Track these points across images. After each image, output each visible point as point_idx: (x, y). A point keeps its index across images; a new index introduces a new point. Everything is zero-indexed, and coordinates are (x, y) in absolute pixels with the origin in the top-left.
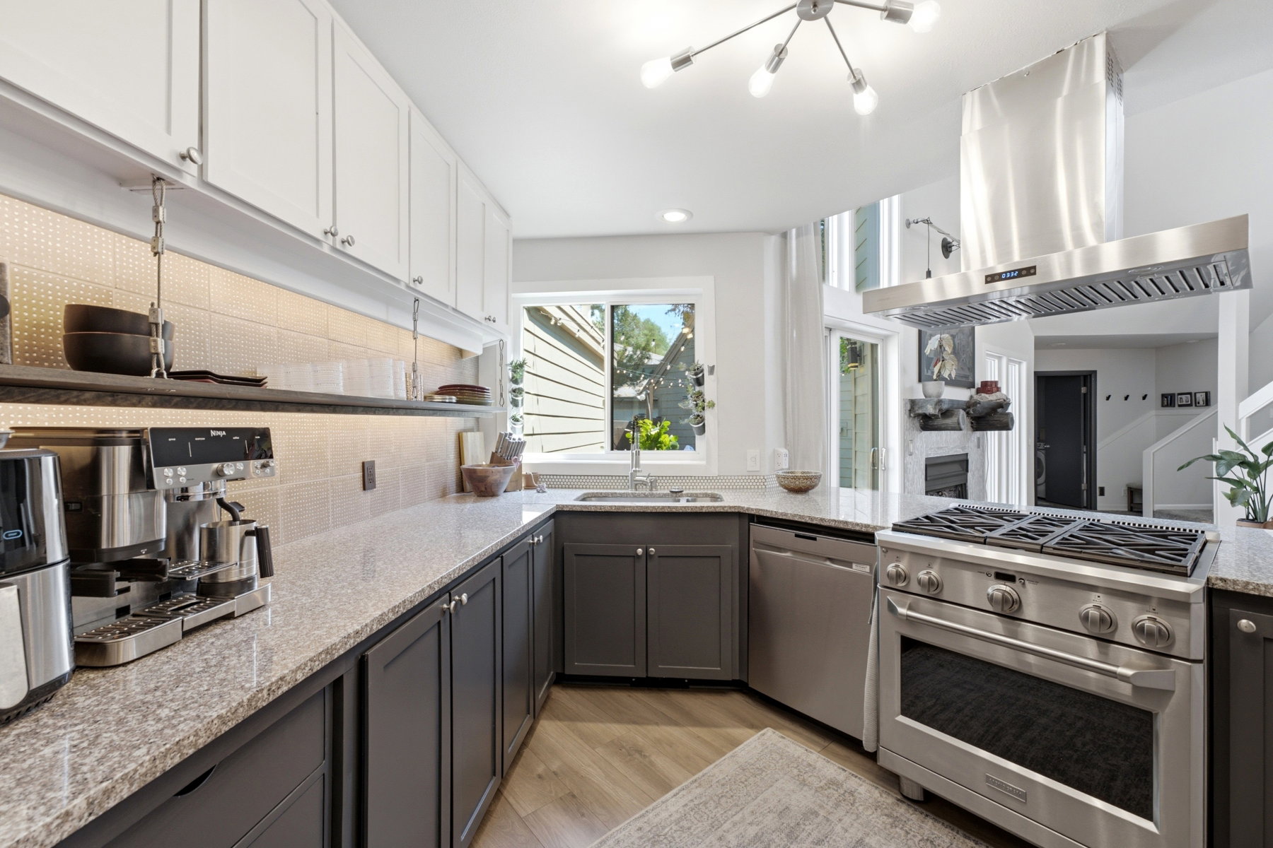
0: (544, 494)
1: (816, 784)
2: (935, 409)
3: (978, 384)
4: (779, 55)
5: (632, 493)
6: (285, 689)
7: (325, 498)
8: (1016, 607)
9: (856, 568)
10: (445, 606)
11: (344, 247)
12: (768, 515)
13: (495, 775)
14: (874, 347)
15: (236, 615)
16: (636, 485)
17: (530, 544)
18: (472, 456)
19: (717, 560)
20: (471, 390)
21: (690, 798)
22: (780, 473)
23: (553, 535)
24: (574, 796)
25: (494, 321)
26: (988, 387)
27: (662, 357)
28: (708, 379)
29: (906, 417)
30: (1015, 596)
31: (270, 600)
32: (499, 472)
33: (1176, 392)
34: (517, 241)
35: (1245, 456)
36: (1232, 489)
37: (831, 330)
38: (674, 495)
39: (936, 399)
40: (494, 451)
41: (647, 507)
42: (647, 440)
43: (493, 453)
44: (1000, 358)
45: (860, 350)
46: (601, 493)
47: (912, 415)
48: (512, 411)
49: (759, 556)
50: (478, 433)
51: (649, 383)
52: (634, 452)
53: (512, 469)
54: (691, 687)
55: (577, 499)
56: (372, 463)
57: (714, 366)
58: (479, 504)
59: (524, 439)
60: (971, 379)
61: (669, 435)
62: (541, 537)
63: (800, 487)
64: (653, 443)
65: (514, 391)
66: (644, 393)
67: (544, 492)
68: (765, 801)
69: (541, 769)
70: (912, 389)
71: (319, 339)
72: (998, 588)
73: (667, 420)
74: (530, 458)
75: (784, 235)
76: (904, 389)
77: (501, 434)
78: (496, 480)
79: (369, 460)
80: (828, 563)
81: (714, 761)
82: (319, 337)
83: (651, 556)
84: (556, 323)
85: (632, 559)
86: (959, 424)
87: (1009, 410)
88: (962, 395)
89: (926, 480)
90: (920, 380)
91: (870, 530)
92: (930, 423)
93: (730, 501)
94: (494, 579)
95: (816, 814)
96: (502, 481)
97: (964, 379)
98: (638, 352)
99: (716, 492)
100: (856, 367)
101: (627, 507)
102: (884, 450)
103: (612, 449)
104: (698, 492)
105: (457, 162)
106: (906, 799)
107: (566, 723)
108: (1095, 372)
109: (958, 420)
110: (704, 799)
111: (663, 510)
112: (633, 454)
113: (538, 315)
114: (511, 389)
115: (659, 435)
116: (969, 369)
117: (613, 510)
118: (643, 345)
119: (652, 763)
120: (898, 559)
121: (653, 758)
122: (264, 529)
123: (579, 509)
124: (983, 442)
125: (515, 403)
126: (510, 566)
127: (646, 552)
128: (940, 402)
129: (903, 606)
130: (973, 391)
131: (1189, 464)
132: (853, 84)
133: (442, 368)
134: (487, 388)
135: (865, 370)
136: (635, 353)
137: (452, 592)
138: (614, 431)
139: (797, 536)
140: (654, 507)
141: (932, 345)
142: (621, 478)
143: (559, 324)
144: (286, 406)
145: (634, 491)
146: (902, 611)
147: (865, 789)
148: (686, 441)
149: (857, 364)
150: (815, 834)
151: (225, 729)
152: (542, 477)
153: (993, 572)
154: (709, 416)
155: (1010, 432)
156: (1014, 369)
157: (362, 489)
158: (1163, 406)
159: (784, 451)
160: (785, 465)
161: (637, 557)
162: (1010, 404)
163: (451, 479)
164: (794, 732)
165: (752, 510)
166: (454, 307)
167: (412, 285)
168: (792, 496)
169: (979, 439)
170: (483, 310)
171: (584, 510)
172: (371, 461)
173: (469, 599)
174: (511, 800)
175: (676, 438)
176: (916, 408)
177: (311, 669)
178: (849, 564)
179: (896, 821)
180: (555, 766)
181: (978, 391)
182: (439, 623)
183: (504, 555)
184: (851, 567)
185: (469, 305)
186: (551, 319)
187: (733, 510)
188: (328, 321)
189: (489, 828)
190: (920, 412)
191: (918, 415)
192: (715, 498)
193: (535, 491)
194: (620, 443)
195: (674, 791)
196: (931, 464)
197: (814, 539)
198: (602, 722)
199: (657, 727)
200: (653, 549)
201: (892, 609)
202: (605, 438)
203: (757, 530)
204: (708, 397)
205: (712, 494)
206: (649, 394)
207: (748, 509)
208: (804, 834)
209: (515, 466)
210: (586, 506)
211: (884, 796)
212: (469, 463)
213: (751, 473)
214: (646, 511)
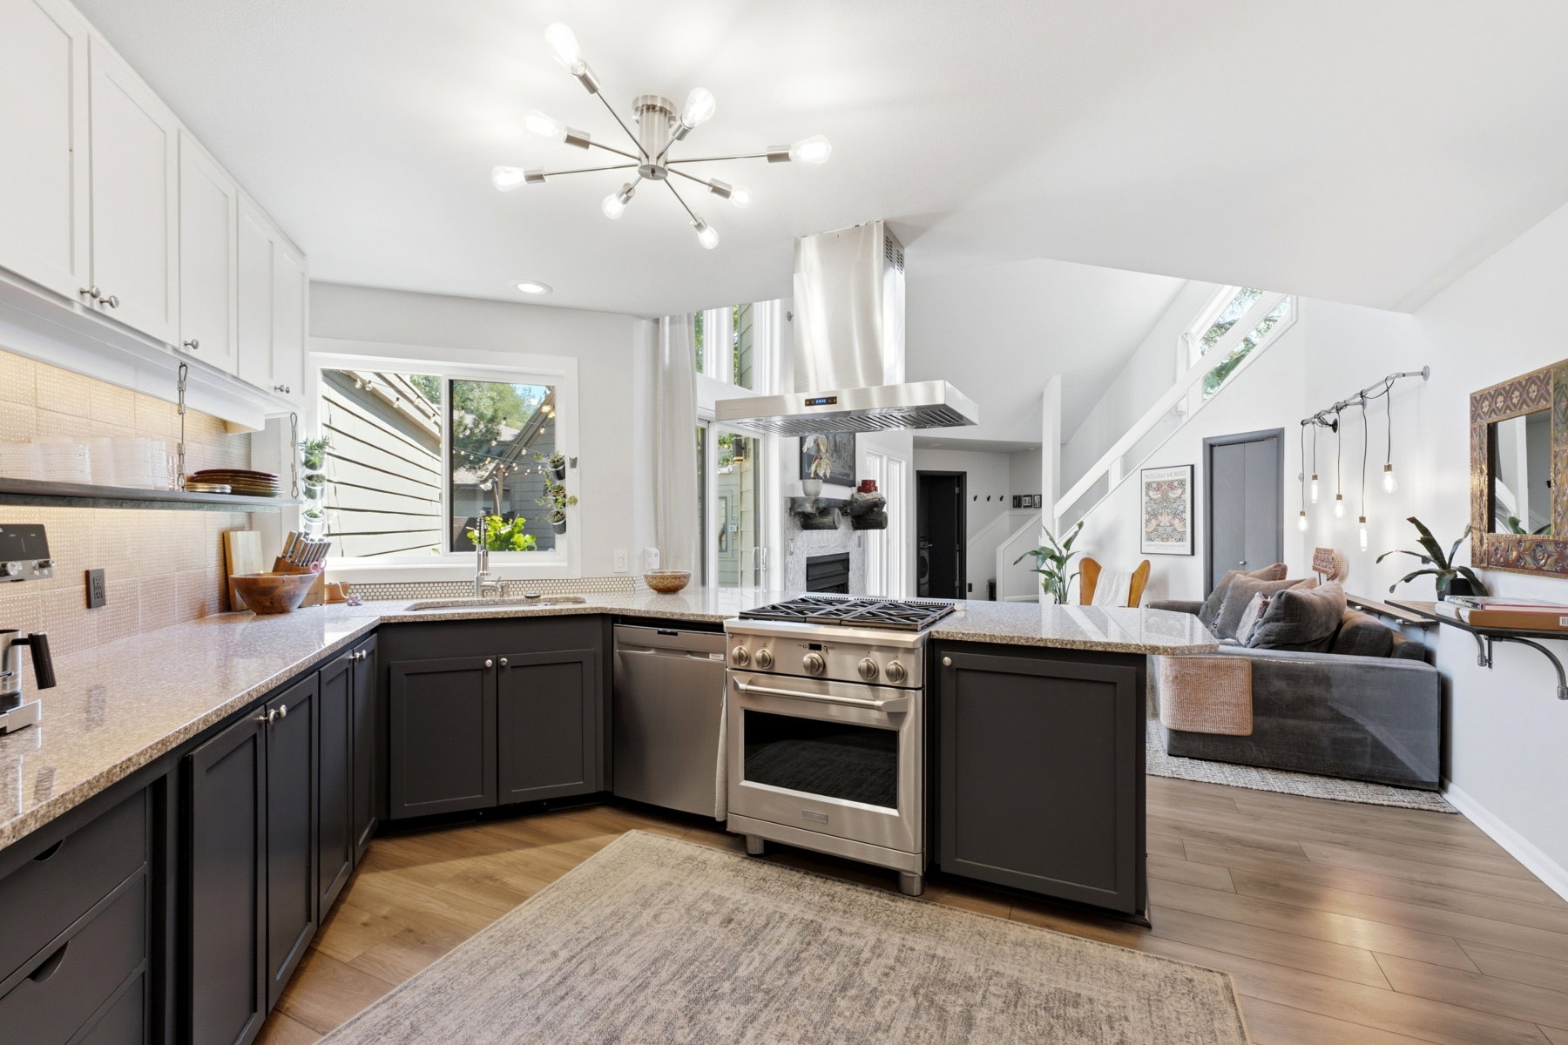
0: (359, 607)
1: (673, 862)
2: (812, 507)
3: (859, 481)
4: (627, 193)
5: (478, 601)
6: (132, 769)
7: (33, 619)
8: (821, 669)
9: (712, 658)
10: (262, 718)
11: (103, 308)
12: (632, 614)
13: (310, 921)
14: (755, 441)
15: (8, 731)
16: (483, 591)
17: (350, 660)
18: (245, 563)
19: (579, 665)
20: (250, 477)
21: (546, 901)
22: (649, 573)
23: (376, 651)
24: (410, 931)
25: (288, 392)
26: (867, 486)
27: (517, 432)
28: (569, 472)
29: (787, 515)
30: (821, 661)
31: (40, 718)
32: (293, 581)
33: (1022, 494)
34: (314, 283)
35: (1053, 551)
36: (1046, 579)
37: (709, 422)
38: (529, 600)
39: (813, 498)
40: (280, 556)
41: (498, 613)
42: (496, 540)
43: (278, 559)
44: (881, 457)
45: (745, 443)
46: (438, 603)
47: (793, 514)
48: (307, 504)
49: (623, 656)
50: (252, 532)
51: (497, 468)
52: (481, 553)
53: (313, 578)
54: (550, 810)
55: (408, 609)
56: (101, 573)
57: (576, 458)
58: (260, 623)
59: (327, 540)
60: (851, 477)
61: (525, 535)
62: (364, 653)
63: (669, 588)
64: (505, 543)
65: (310, 478)
66: (490, 481)
67: (358, 605)
68: (624, 886)
69: (365, 918)
70: (793, 487)
71: (23, 407)
72: (809, 656)
73: (520, 517)
74: (334, 566)
75: (657, 321)
76: (784, 487)
77: (291, 535)
78: (288, 592)
79: (95, 568)
80: (689, 656)
81: (573, 867)
82: (25, 404)
83: (503, 667)
84: (363, 387)
85: (479, 673)
86: (834, 522)
87: (884, 510)
88: (843, 493)
89: (807, 580)
90: (801, 478)
91: (718, 620)
92: (811, 522)
93: (594, 602)
94: (310, 697)
95: (670, 884)
96: (297, 592)
97: (845, 478)
98: (482, 426)
99: (579, 595)
100: (742, 460)
101: (474, 613)
102: (765, 550)
103: (452, 550)
104: (558, 596)
105: (237, 191)
106: (753, 857)
107: (395, 871)
108: (965, 473)
109: (834, 519)
110: (561, 899)
111: (517, 615)
112: (479, 555)
113: (343, 380)
114: (304, 475)
115: (511, 535)
116: (850, 467)
117: (457, 618)
118: (489, 416)
119: (504, 884)
120: (741, 643)
121: (506, 879)
122: (41, 636)
123: (411, 620)
124: (864, 542)
125: (310, 494)
126: (328, 683)
127: (497, 663)
128: (817, 501)
129: (742, 683)
130: (854, 490)
131: (1021, 558)
132: (696, 226)
134: (274, 475)
135: (748, 464)
136: (476, 425)
137: (267, 704)
138: (454, 530)
139: (659, 633)
140: (506, 612)
141: (809, 443)
142: (464, 584)
143: (367, 389)
144: (10, 497)
145: (480, 598)
146: (742, 686)
147: (716, 856)
148: (544, 544)
149: (742, 458)
150: (666, 899)
152: (352, 587)
153: (807, 644)
154: (570, 513)
155: (884, 531)
156: (895, 468)
157: (85, 606)
158: (1014, 507)
159: (655, 550)
160: (656, 566)
161: (486, 669)
162: (885, 503)
163: (212, 593)
164: (658, 828)
165: (616, 609)
166: (235, 375)
167: (183, 349)
168: (661, 596)
169: (859, 537)
170: (271, 376)
171: (418, 620)
172: (98, 570)
173: (288, 712)
174: (329, 952)
175: (533, 538)
176: (796, 506)
177: (151, 756)
178: (706, 654)
179: (737, 872)
180: (385, 911)
181: (860, 490)
182: (255, 737)
183: (321, 669)
184: (708, 657)
185: (253, 372)
186: (355, 381)
187: (595, 612)
188: (36, 385)
189: (303, 980)
190: (800, 510)
191: (799, 513)
192: (576, 601)
193: (345, 605)
194: (459, 543)
195: (530, 900)
196: (812, 564)
197: (676, 634)
198: (442, 861)
199: (510, 853)
200: (505, 659)
201: (736, 686)
202: (442, 538)
203: (622, 631)
204: (569, 492)
205: (575, 598)
206: (496, 483)
207: (611, 609)
208: (658, 900)
209: (316, 574)
210: (420, 616)
211: (732, 857)
212: (239, 571)
213: (618, 575)
214: (497, 616)
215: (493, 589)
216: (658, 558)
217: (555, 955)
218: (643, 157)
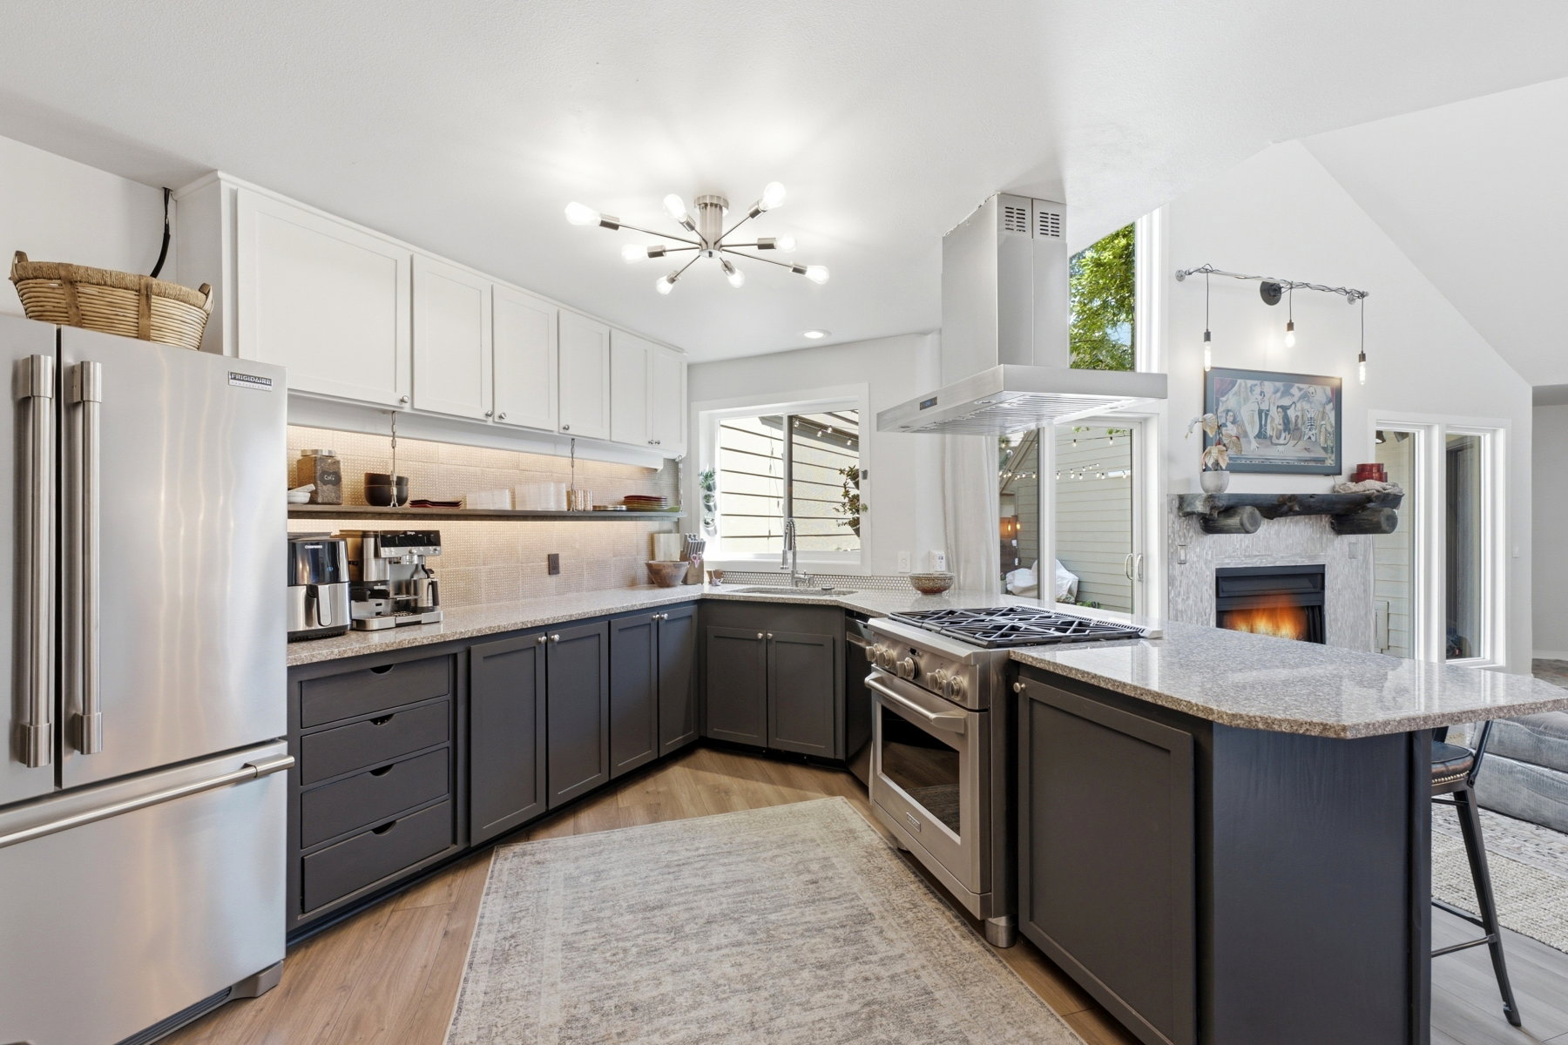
1: (836, 828)
3: (1348, 469)
5: (790, 589)
7: (516, 577)
10: (541, 639)
11: (500, 419)
13: (600, 772)
17: (653, 619)
18: (664, 553)
19: (822, 647)
22: (913, 575)
23: (694, 617)
25: (658, 443)
26: (1367, 473)
28: (862, 483)
29: (1173, 515)
31: (442, 620)
34: (689, 366)
38: (824, 592)
39: (1211, 494)
41: (767, 598)
47: (1181, 514)
48: (705, 515)
50: (669, 534)
54: (807, 763)
56: (558, 556)
57: (867, 471)
59: (705, 539)
62: (666, 615)
65: (707, 497)
70: (1185, 483)
74: (710, 556)
76: (1168, 482)
79: (555, 553)
81: (776, 805)
83: (769, 641)
85: (754, 642)
89: (1218, 597)
92: (1213, 524)
94: (598, 635)
109: (1245, 520)
110: (743, 821)
111: (779, 601)
114: (703, 496)
117: (742, 599)
119: (729, 799)
121: (733, 797)
122: (435, 583)
123: (717, 598)
125: (707, 508)
127: (765, 636)
128: (1211, 498)
130: (1338, 479)
133: (631, 481)
134: (665, 497)
137: (548, 632)
145: (795, 588)
146: (867, 680)
147: (870, 837)
151: (387, 649)
153: (909, 648)
154: (863, 519)
157: (548, 574)
159: (942, 554)
160: (940, 567)
161: (757, 640)
163: (643, 572)
166: (609, 439)
167: (563, 431)
168: (926, 596)
169: (1351, 545)
170: (646, 435)
171: (721, 598)
176: (1185, 506)
179: (870, 855)
180: (663, 789)
181: (1350, 479)
182: (533, 648)
183: (612, 620)
187: (833, 603)
190: (1193, 509)
191: (1192, 513)
196: (1228, 577)
200: (771, 634)
204: (862, 501)
207: (841, 603)
209: (694, 563)
211: (881, 844)
212: (660, 557)
213: (901, 575)
214: (766, 600)
215: (803, 581)
216: (944, 561)
217: (697, 849)
218: (703, 244)
